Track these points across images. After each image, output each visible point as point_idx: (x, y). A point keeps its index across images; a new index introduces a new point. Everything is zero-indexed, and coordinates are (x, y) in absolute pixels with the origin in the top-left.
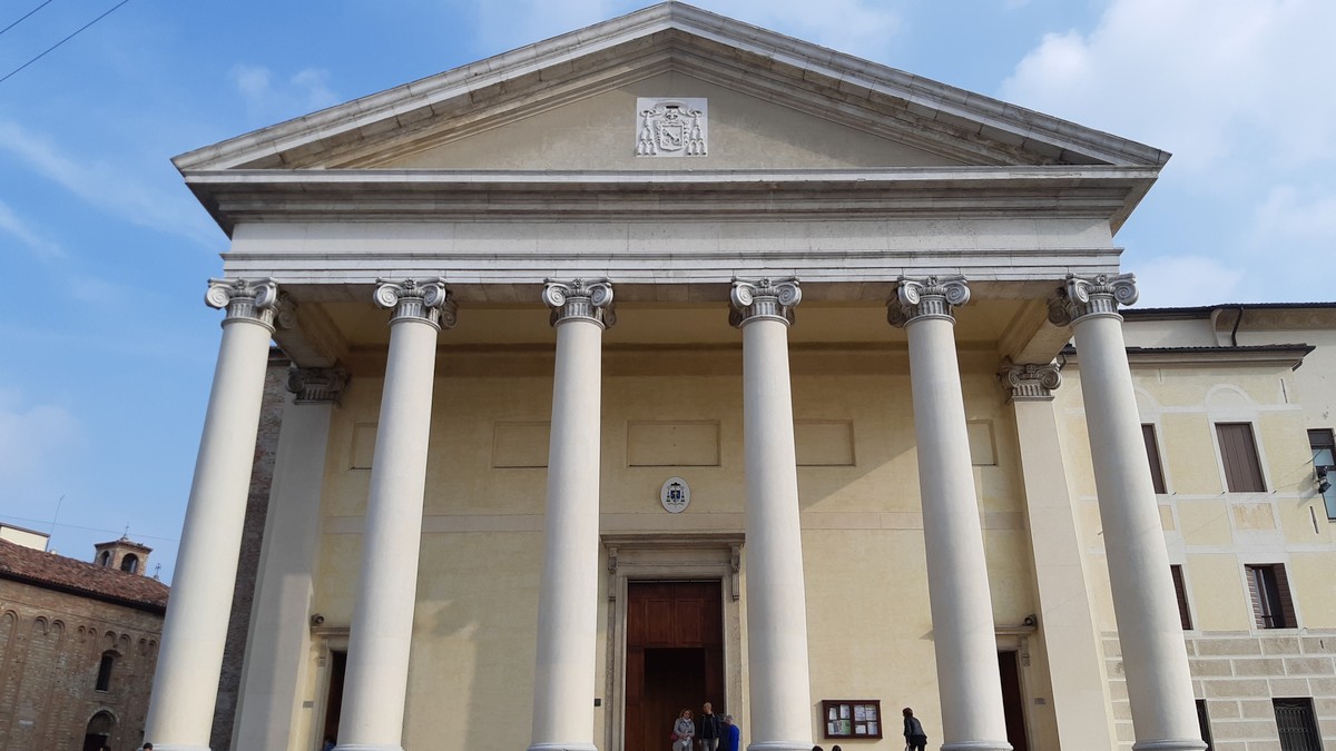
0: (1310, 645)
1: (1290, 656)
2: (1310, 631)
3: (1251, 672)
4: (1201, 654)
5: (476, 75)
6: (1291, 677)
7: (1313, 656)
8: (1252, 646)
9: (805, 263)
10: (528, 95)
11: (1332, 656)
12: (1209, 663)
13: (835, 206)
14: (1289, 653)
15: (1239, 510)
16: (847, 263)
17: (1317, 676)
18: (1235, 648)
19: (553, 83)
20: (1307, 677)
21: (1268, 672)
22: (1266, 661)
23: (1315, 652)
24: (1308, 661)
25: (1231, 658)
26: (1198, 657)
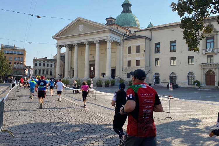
2: (141, 66)
8: (135, 68)
15: (137, 55)
26: (131, 69)
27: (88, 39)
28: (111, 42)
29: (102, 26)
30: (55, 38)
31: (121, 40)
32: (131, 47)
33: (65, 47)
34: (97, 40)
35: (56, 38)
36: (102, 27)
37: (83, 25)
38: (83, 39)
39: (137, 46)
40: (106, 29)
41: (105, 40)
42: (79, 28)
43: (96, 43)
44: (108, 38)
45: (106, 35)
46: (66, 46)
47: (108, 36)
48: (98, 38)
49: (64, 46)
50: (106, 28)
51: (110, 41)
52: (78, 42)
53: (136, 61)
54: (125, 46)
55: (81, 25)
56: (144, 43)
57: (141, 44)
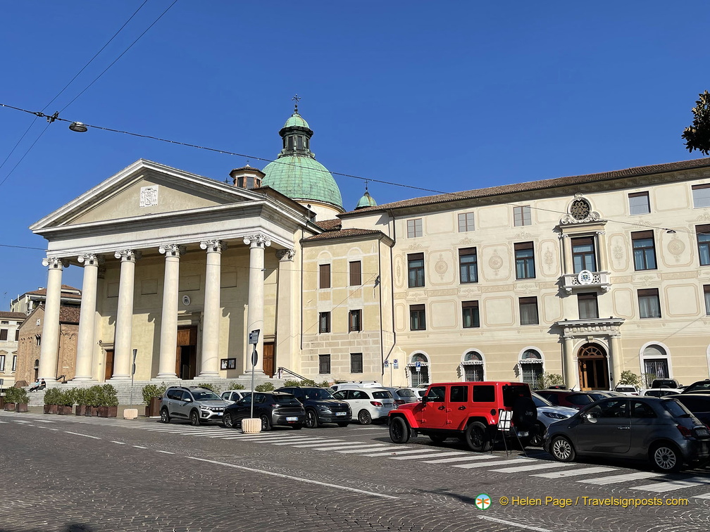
0: (365, 336)
2: (366, 331)
7: (365, 340)
8: (345, 337)
11: (371, 339)
12: (333, 343)
14: (358, 339)
15: (351, 291)
17: (365, 346)
18: (342, 338)
20: (362, 346)
22: (350, 342)
23: (366, 338)
24: (363, 341)
25: (340, 341)
26: (330, 341)
28: (262, 246)
30: (44, 230)
31: (295, 243)
32: (329, 265)
34: (213, 238)
37: (156, 187)
38: (156, 235)
39: (351, 262)
40: (246, 203)
41: (242, 238)
42: (141, 198)
43: (207, 249)
44: (255, 234)
46: (87, 263)
47: (253, 227)
48: (216, 232)
49: (80, 260)
51: (259, 244)
53: (347, 313)
54: (310, 261)
55: (149, 187)
56: (375, 254)
57: (365, 257)
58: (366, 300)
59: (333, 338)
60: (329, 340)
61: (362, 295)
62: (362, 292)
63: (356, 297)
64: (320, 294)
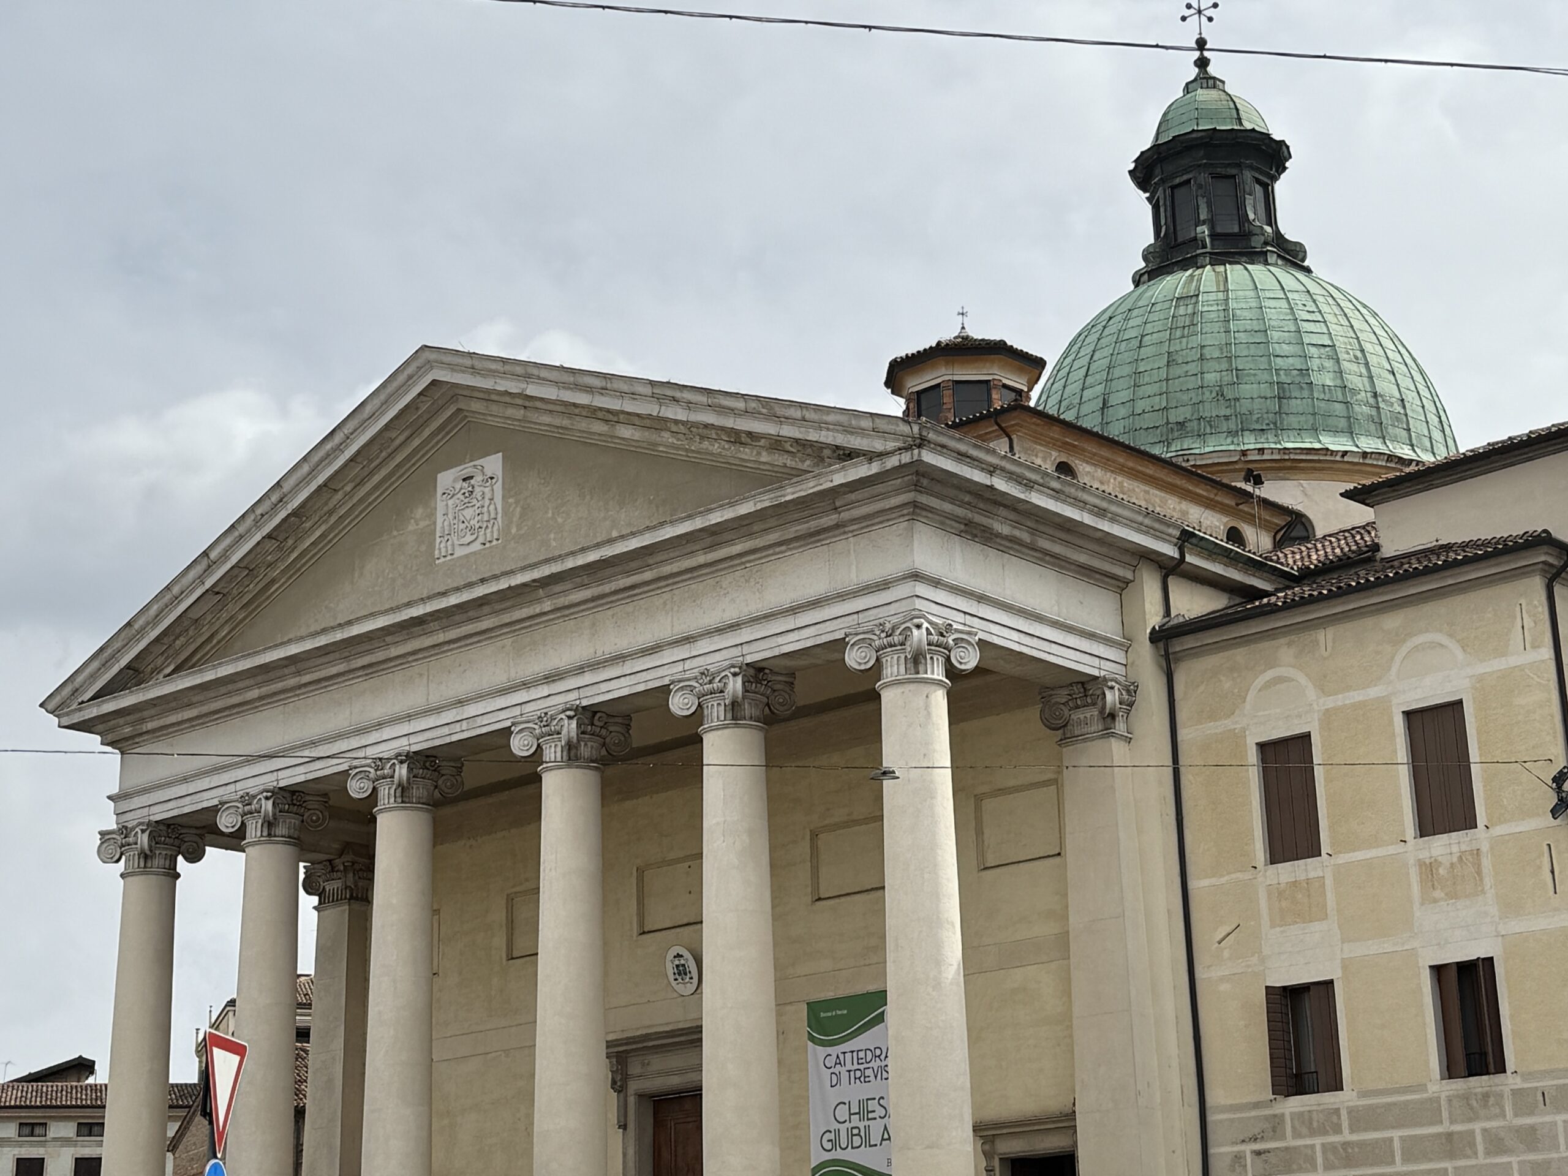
0: (1524, 1101)
1: (1488, 1125)
2: (1528, 1076)
3: (1425, 1157)
4: (1352, 1131)
5: (262, 515)
6: (1488, 1161)
7: (1528, 1121)
8: (1429, 1111)
9: (588, 678)
10: (330, 513)
11: (1560, 1118)
12: (1361, 1144)
13: (607, 588)
14: (1488, 1119)
15: (1428, 869)
16: (628, 667)
17: (1531, 1157)
18: (1407, 1115)
19: (348, 488)
20: (1513, 1159)
21: (1452, 1155)
22: (1449, 1136)
23: (1531, 1113)
24: (1518, 1130)
25: (1396, 1134)
26: (1347, 1136)
27: (580, 670)
28: (951, 672)
29: (788, 431)
30: (93, 712)
31: (1126, 647)
32: (1304, 740)
33: (235, 841)
34: (714, 662)
35: (109, 706)
36: (776, 444)
37: (493, 464)
38: (498, 676)
39: (1409, 715)
40: (842, 476)
41: (840, 645)
42: (441, 522)
43: (698, 716)
44: (891, 616)
45: (853, 575)
46: (254, 831)
47: (884, 585)
48: (735, 626)
49: (226, 822)
50: (847, 455)
51: (917, 660)
52: (418, 744)
53: (1426, 982)
54: (1213, 728)
55: (467, 469)
56: (1531, 656)
57: (1480, 678)
58: (1511, 907)
59: (1361, 1119)
60: (1338, 1130)
61: (1488, 881)
62: (1486, 863)
63: (1453, 895)
64: (1278, 893)
